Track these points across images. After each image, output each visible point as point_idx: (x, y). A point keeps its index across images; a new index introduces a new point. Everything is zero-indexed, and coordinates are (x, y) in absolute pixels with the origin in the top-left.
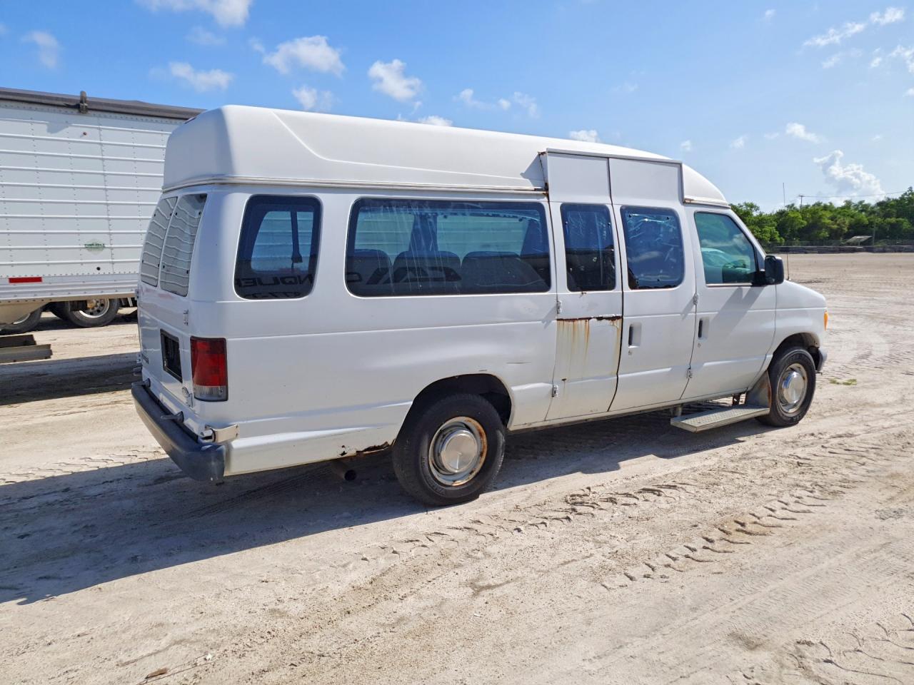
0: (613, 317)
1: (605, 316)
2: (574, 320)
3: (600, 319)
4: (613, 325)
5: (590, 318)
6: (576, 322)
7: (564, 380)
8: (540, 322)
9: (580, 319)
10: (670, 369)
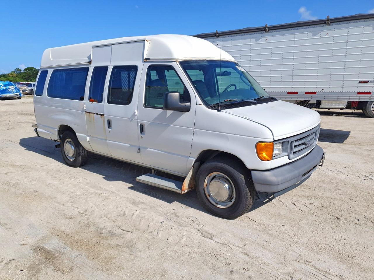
0: (101, 114)
1: (99, 113)
2: (90, 113)
3: (97, 114)
4: (101, 118)
5: (94, 113)
6: (90, 114)
7: (91, 136)
8: (80, 112)
9: (92, 113)
10: (129, 145)
